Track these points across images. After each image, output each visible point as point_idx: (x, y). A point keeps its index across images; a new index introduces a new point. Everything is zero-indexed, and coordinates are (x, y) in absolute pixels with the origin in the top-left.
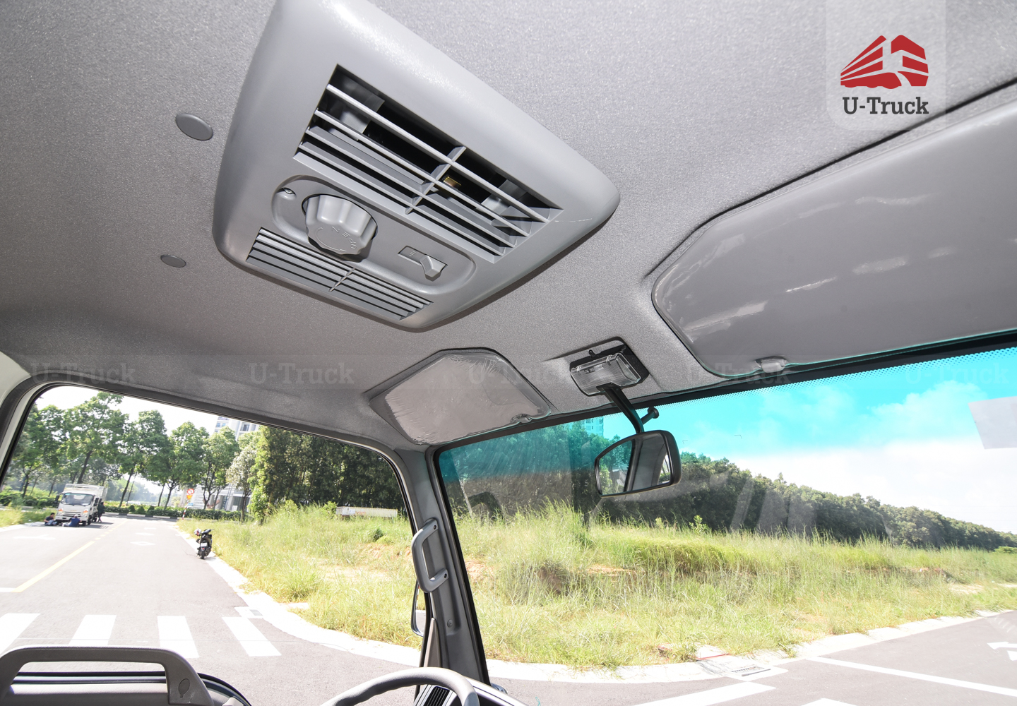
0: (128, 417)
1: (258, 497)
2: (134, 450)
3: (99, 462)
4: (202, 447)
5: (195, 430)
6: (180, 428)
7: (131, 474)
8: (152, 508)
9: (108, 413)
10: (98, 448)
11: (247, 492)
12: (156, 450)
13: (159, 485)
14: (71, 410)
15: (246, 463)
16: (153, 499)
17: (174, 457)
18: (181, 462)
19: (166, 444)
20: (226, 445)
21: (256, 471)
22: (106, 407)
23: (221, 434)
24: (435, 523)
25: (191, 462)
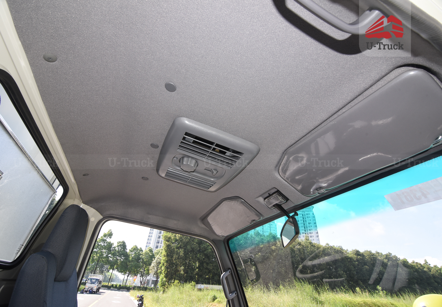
0: (113, 244)
1: (162, 279)
2: (115, 259)
3: (102, 264)
4: (140, 256)
5: (138, 249)
6: (132, 248)
7: (113, 270)
8: (120, 286)
9: (106, 243)
10: (102, 258)
11: (158, 277)
12: (123, 259)
13: (123, 275)
15: (157, 263)
16: (121, 281)
17: (129, 261)
18: (132, 263)
19: (126, 256)
20: (149, 255)
21: (161, 267)
22: (106, 240)
23: (147, 250)
24: (230, 270)
25: (136, 264)
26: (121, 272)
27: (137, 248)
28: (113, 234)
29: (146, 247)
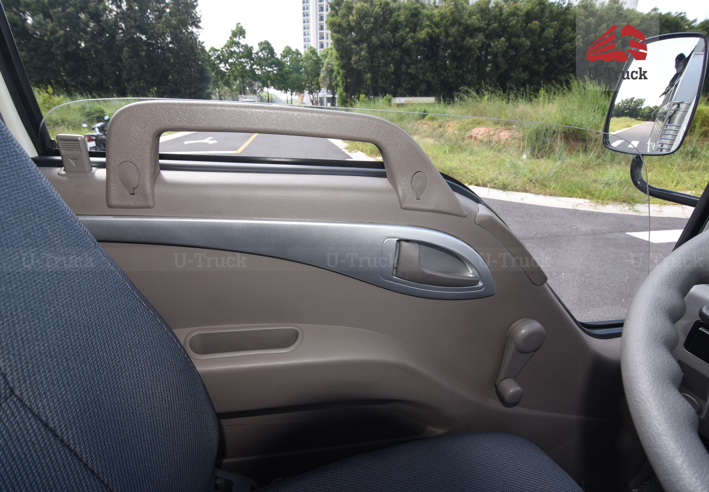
0: (253, 48)
1: (341, 95)
2: (264, 71)
3: (249, 81)
4: (300, 63)
6: (284, 52)
7: (267, 87)
9: (242, 47)
10: (246, 72)
11: (334, 93)
12: (275, 70)
13: (284, 93)
15: (329, 71)
17: (287, 73)
18: (291, 76)
19: (279, 64)
20: (313, 60)
21: (336, 77)
22: (239, 43)
23: (308, 52)
25: (297, 76)
26: (281, 89)
27: (291, 50)
28: (246, 30)
29: (305, 47)
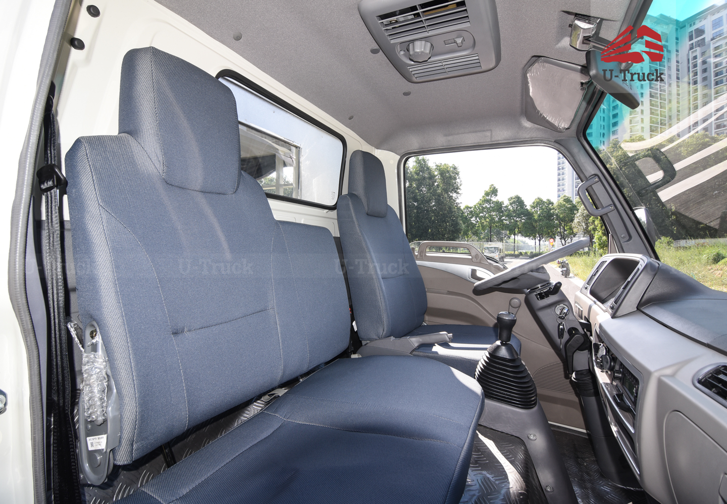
0: (503, 203)
1: (600, 239)
2: (512, 221)
3: (497, 231)
4: (552, 211)
5: (544, 202)
6: (534, 203)
7: (514, 235)
8: (532, 252)
9: (493, 203)
10: (494, 223)
11: (592, 237)
12: (524, 219)
13: (532, 239)
14: (475, 206)
15: (584, 217)
16: (532, 248)
17: (536, 221)
18: (540, 223)
19: (528, 214)
20: (567, 207)
21: (594, 221)
22: (491, 200)
23: (561, 201)
25: (547, 223)
26: (529, 236)
27: (542, 201)
28: (498, 190)
29: (559, 196)
